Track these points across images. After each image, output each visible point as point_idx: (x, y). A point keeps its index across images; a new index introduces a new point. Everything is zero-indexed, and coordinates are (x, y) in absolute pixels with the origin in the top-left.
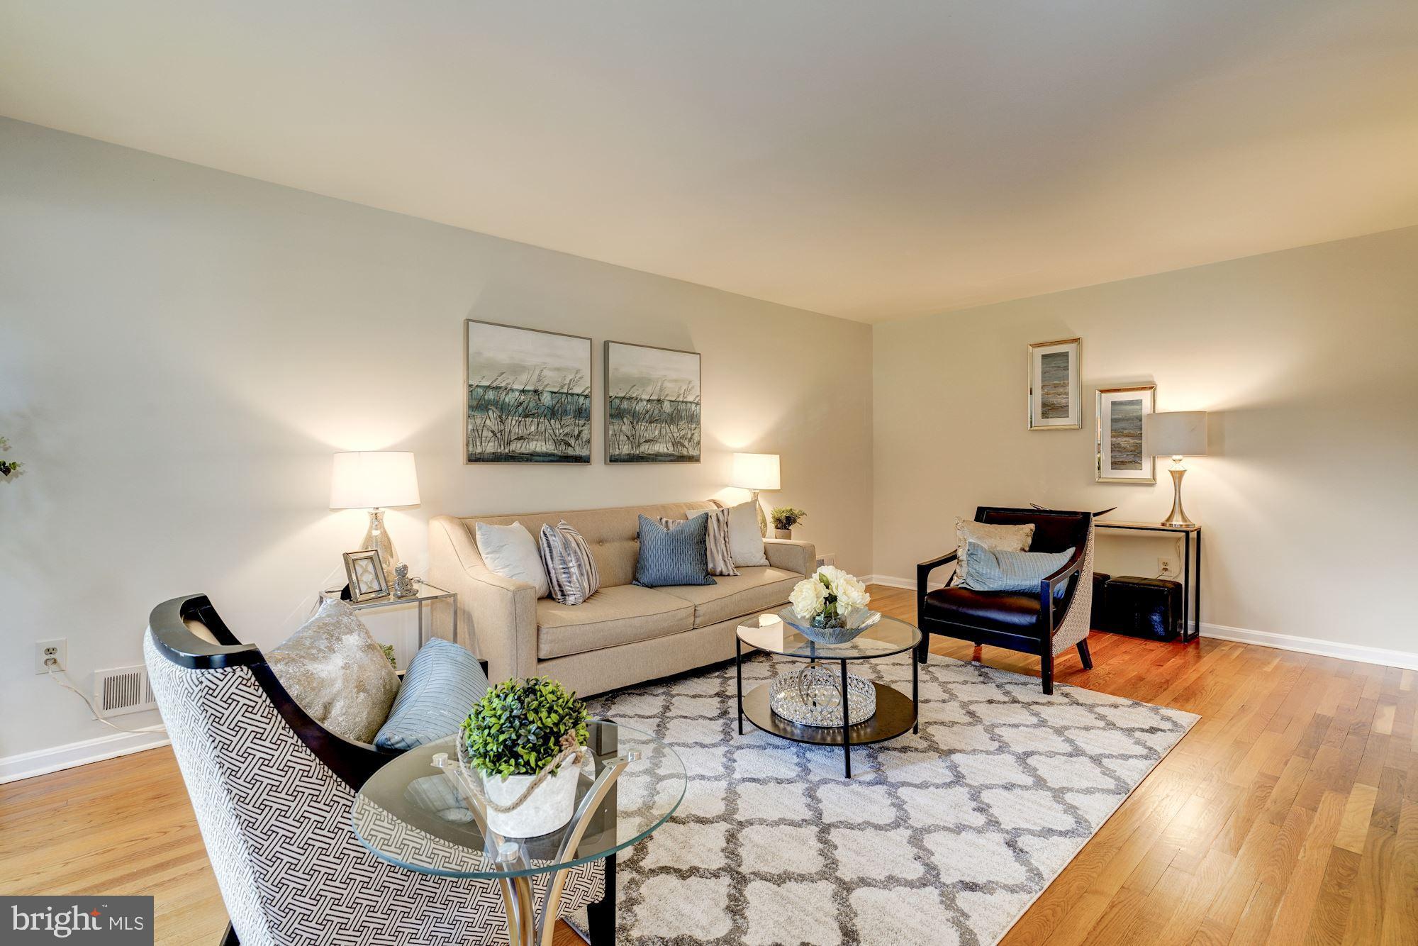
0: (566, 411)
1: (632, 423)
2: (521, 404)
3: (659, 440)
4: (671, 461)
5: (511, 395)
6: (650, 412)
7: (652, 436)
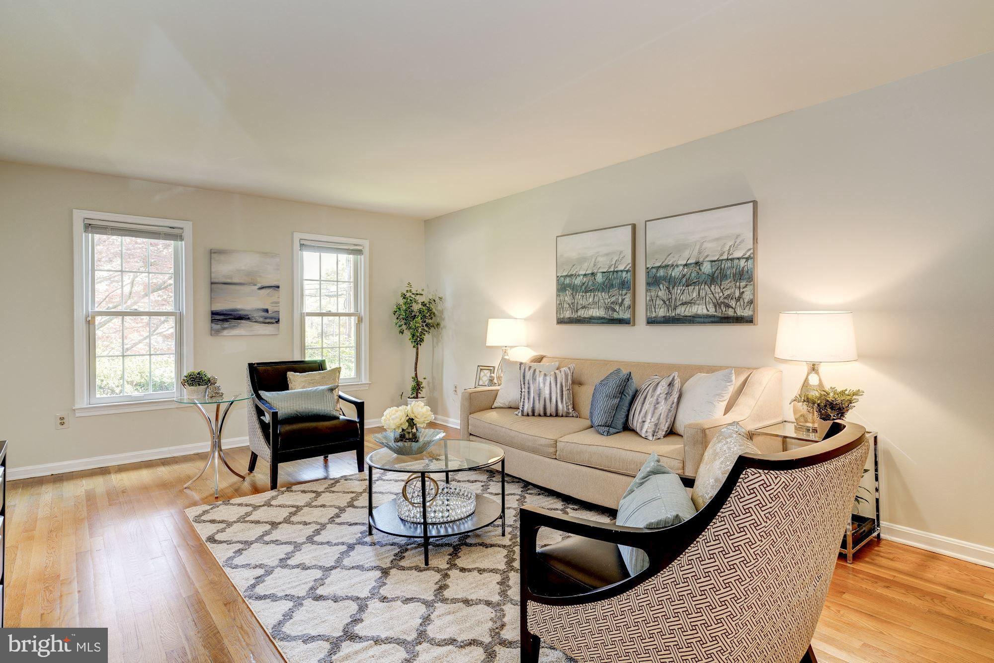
0: (612, 285)
1: (668, 288)
2: (584, 284)
3: (698, 302)
4: (713, 322)
5: (578, 279)
6: (688, 276)
7: (689, 299)
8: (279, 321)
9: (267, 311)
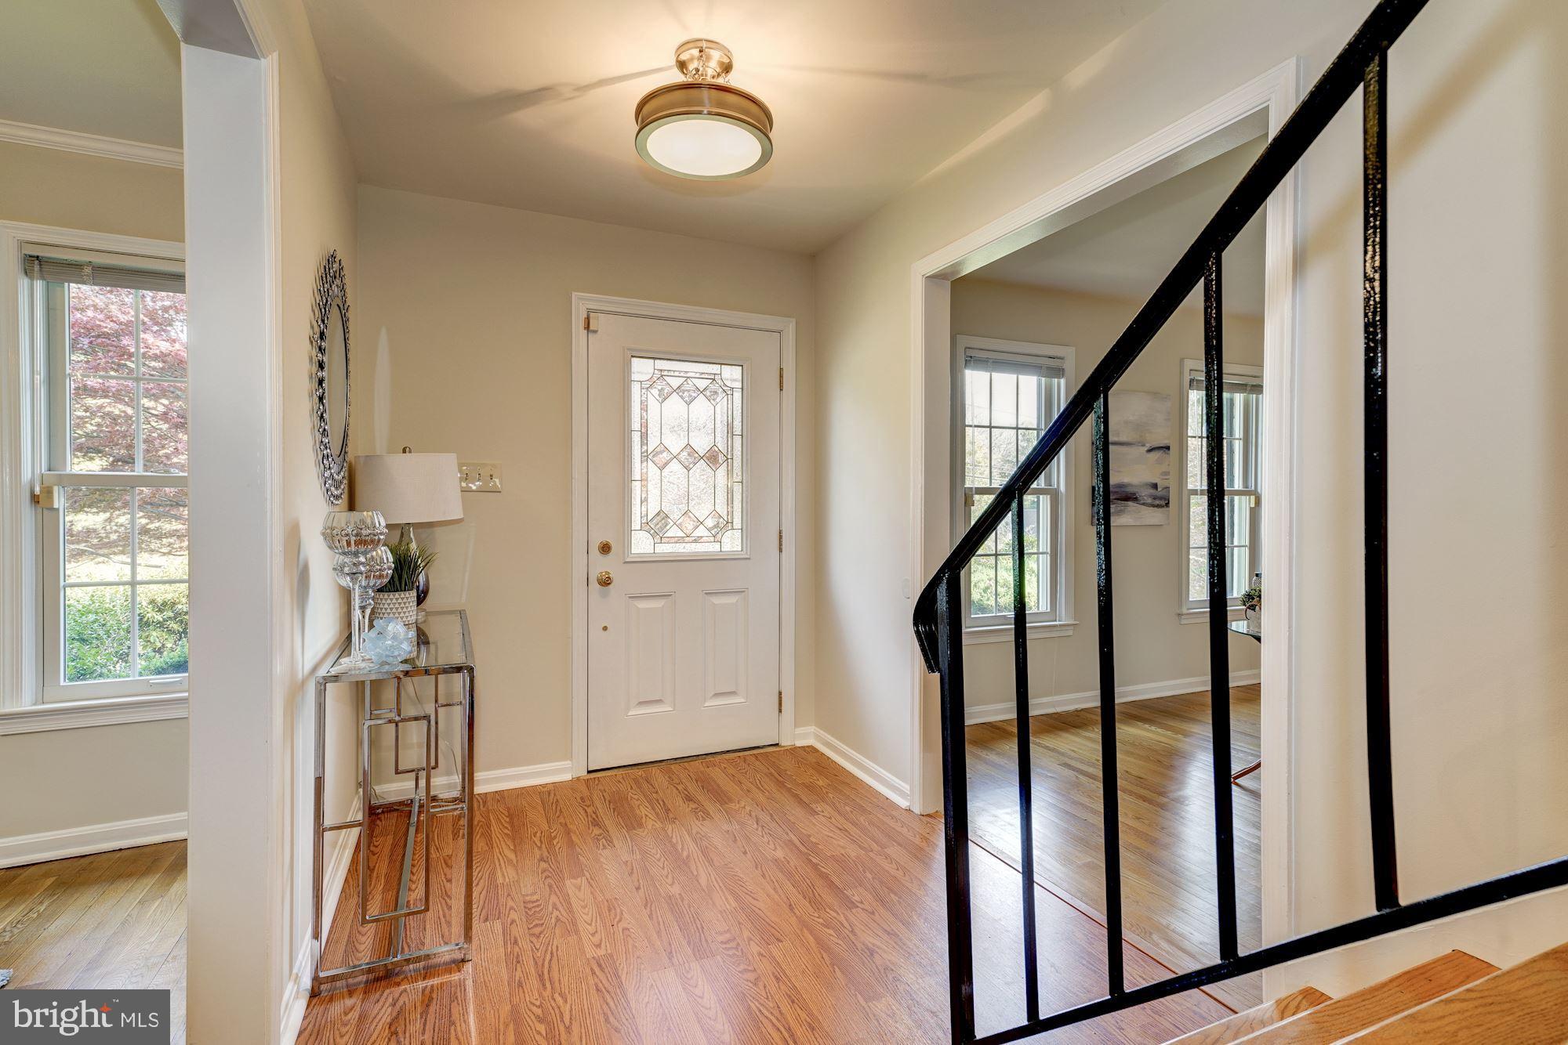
8: (1168, 503)
9: (1155, 486)
